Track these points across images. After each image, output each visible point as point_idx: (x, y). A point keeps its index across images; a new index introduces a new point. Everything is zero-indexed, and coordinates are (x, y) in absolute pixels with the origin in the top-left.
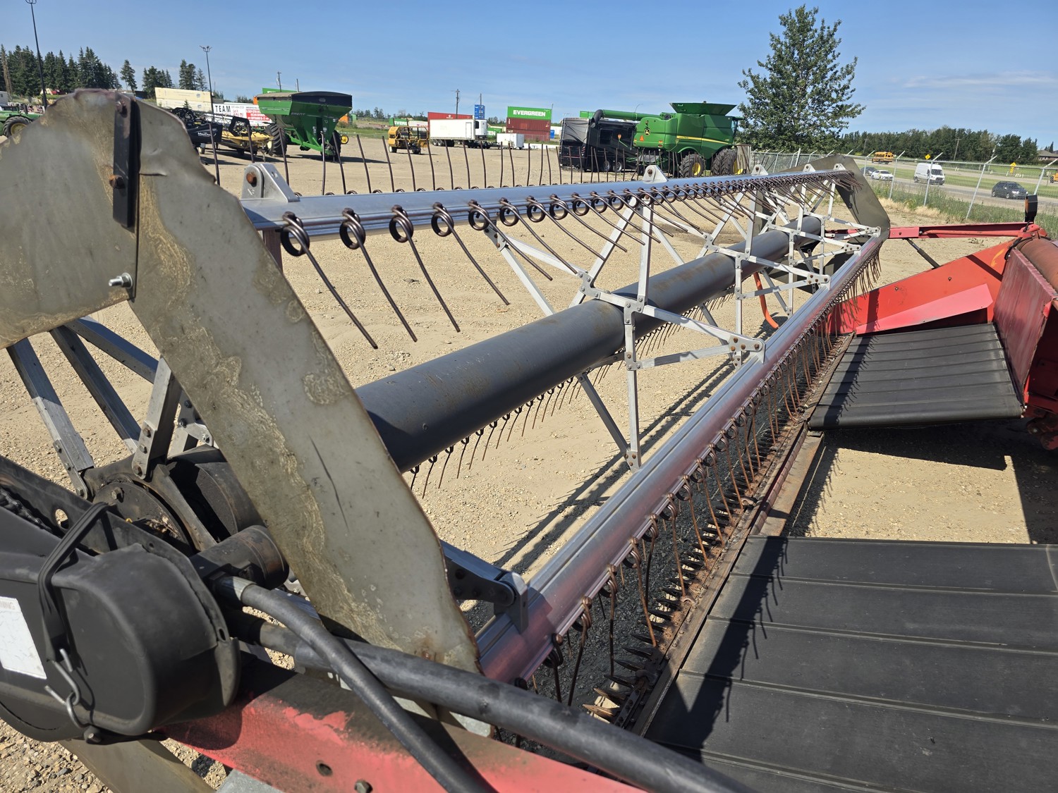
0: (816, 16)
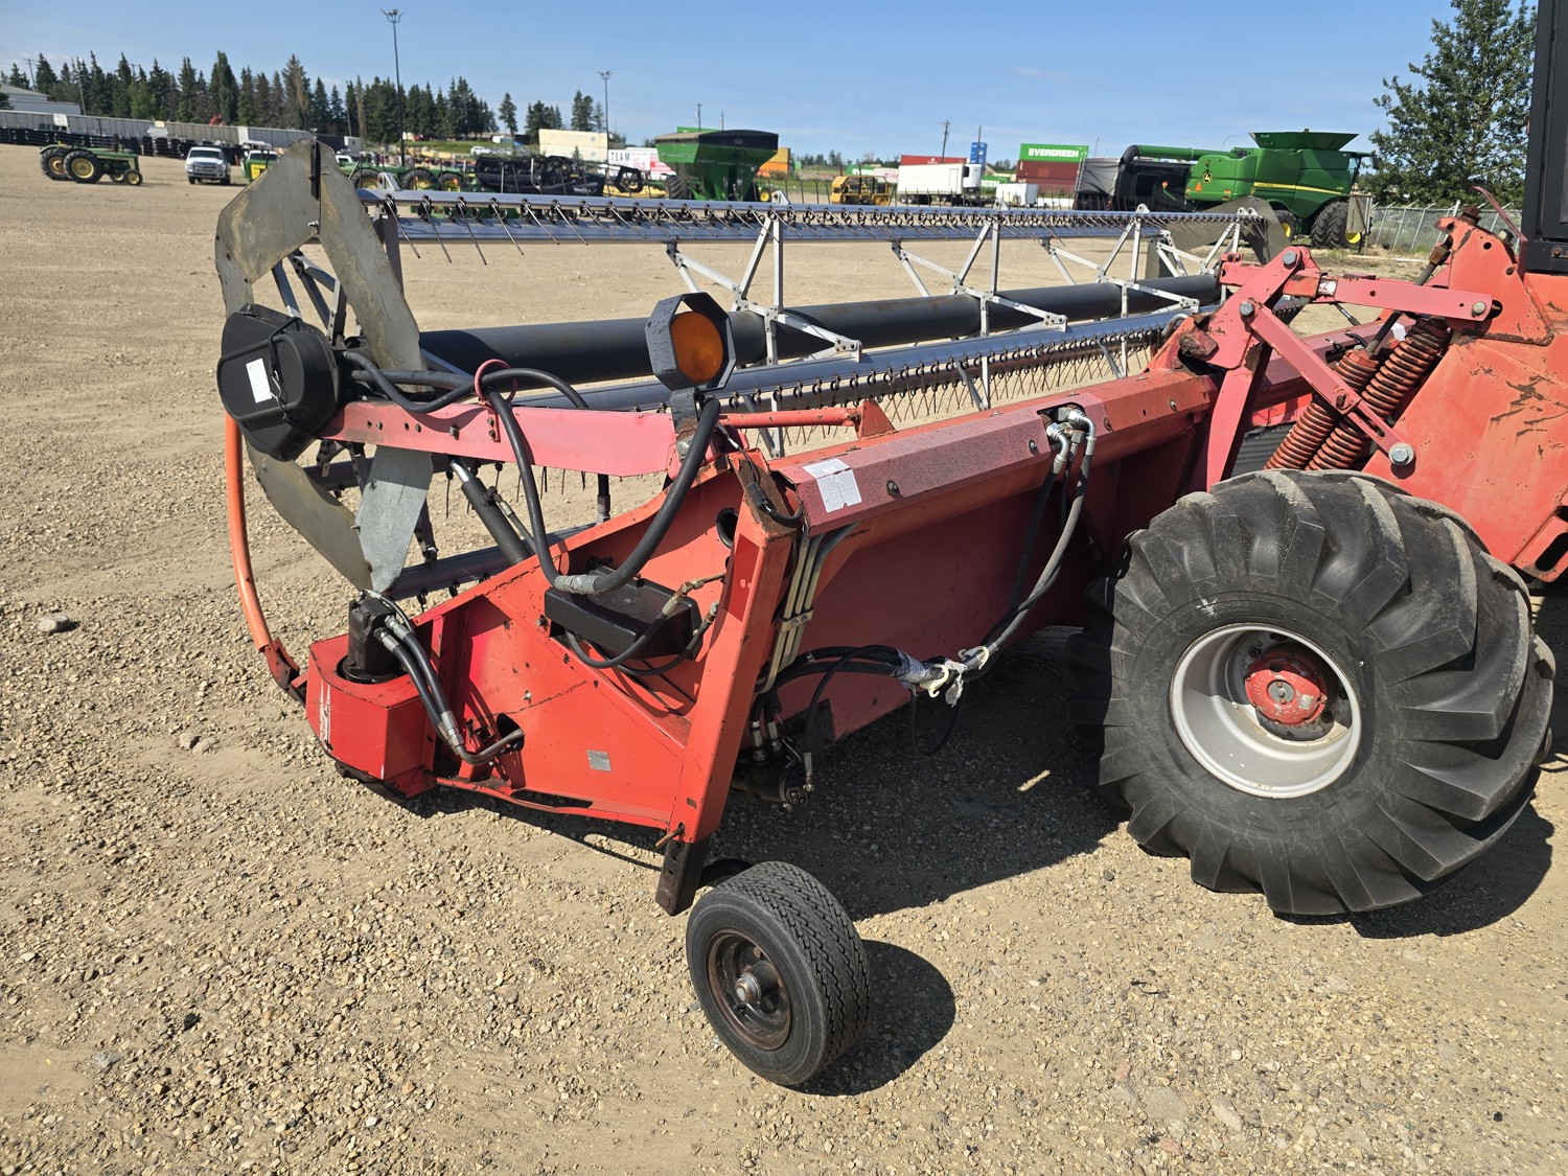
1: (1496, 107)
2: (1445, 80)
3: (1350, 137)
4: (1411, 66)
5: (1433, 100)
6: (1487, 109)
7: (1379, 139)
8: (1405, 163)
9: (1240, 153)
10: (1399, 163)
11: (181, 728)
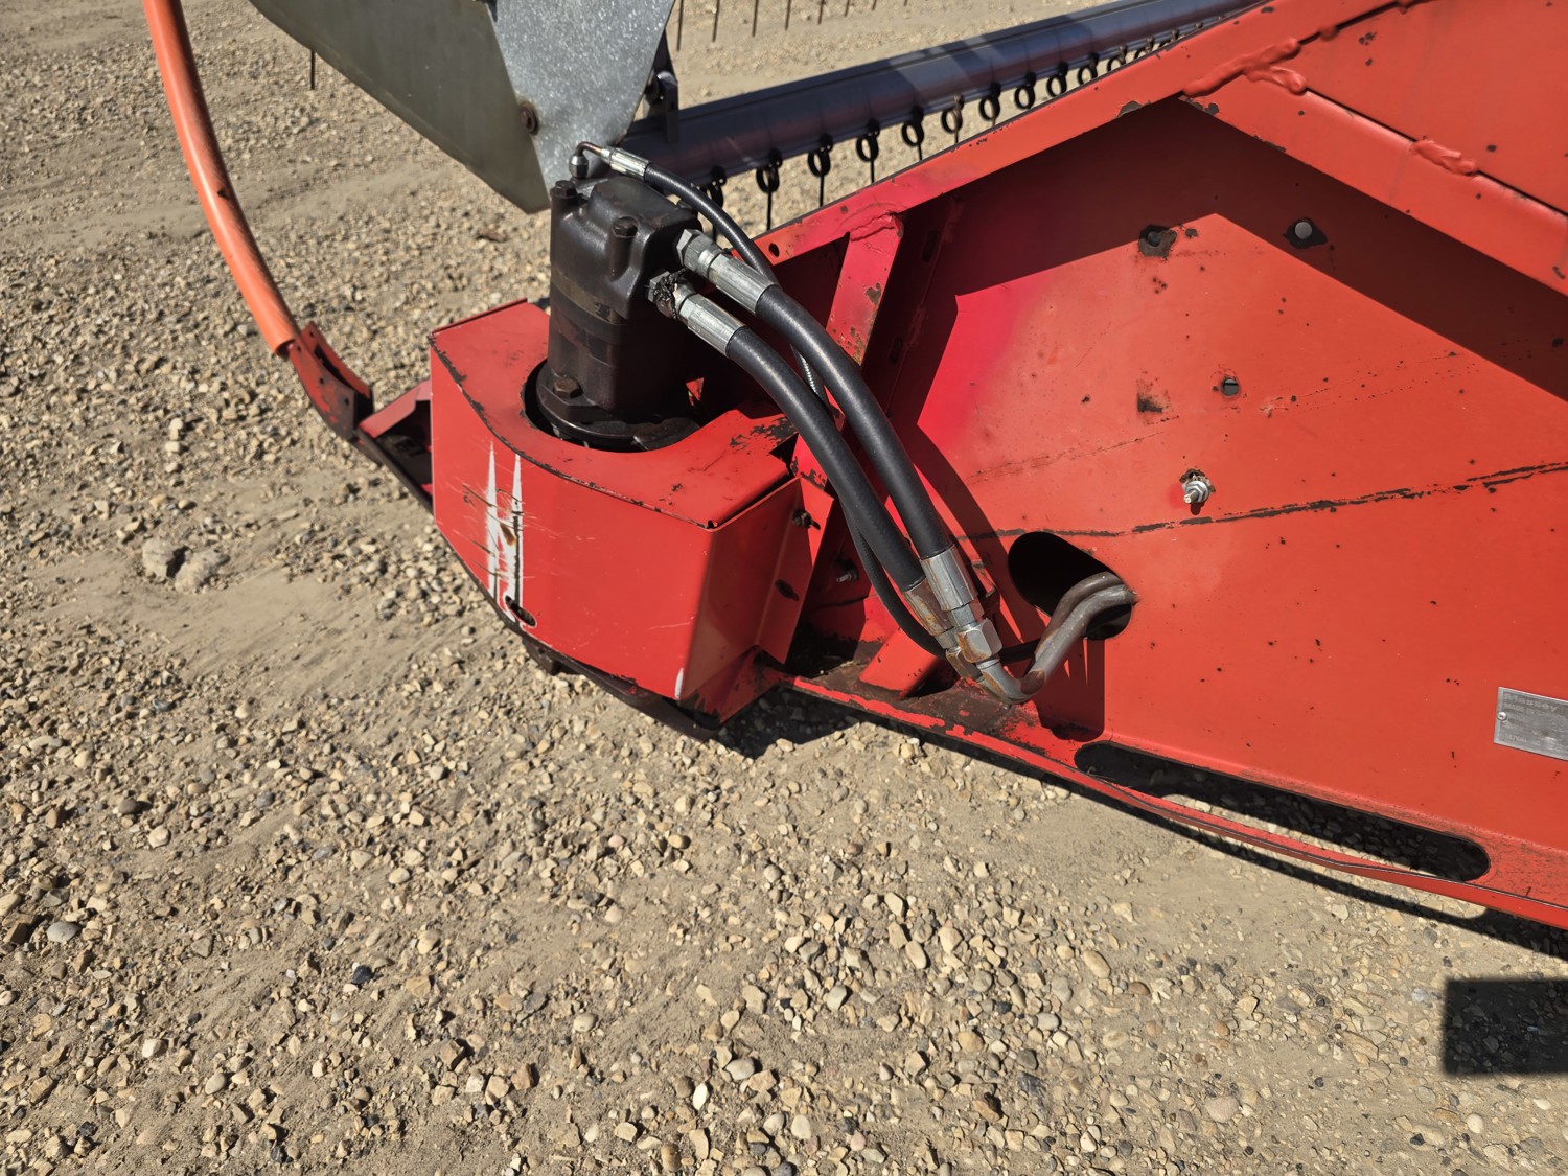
11: (142, 528)
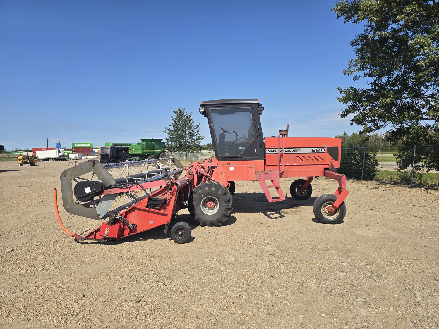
0: (184, 111)
1: (187, 132)
2: (176, 127)
3: (162, 139)
4: (169, 125)
5: (175, 131)
6: (185, 132)
7: (167, 139)
8: (173, 144)
9: (140, 144)
10: (172, 144)
